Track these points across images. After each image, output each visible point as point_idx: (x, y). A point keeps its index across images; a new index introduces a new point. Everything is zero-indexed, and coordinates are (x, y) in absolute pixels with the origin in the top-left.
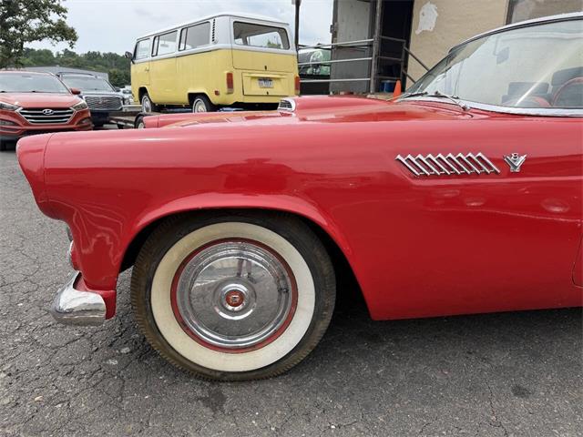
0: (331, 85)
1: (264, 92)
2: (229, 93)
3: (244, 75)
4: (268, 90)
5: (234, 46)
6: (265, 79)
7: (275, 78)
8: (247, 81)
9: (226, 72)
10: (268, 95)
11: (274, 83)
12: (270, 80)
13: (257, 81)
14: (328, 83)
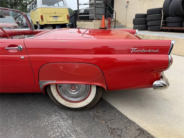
0: (90, 17)
1: (55, 20)
2: (42, 22)
3: (47, 15)
4: (56, 20)
5: (43, 7)
6: (55, 16)
7: (59, 16)
8: (48, 17)
9: (40, 15)
10: (56, 21)
11: (59, 18)
12: (57, 16)
13: (52, 17)
14: (89, 16)
